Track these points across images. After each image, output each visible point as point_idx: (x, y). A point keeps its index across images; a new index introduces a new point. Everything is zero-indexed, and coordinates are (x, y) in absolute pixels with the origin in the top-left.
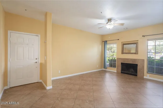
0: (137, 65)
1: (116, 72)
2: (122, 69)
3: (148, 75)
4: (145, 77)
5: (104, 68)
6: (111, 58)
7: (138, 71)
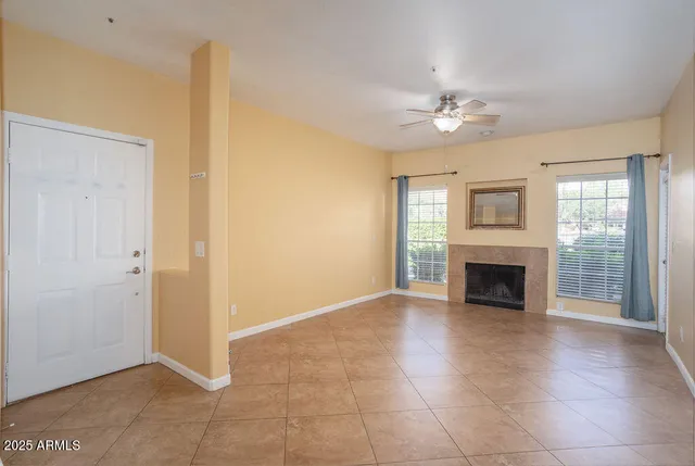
0: (523, 269)
1: (446, 298)
2: (470, 289)
3: (561, 303)
4: (549, 312)
5: (398, 285)
6: (421, 245)
7: (526, 291)
